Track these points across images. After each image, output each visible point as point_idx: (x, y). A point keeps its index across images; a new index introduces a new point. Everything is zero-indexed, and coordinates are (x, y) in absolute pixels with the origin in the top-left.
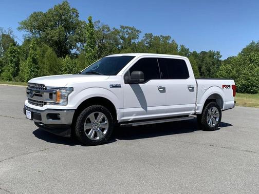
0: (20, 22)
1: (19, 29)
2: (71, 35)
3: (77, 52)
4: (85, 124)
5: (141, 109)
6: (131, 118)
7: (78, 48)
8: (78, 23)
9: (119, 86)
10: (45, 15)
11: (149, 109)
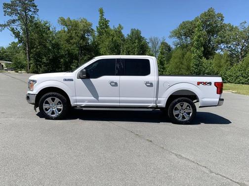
0: (171, 31)
1: (170, 37)
2: (214, 39)
3: (222, 53)
4: (44, 104)
5: (93, 98)
6: (84, 104)
7: (222, 49)
8: (223, 27)
9: (72, 80)
10: (191, 23)
11: (100, 98)
